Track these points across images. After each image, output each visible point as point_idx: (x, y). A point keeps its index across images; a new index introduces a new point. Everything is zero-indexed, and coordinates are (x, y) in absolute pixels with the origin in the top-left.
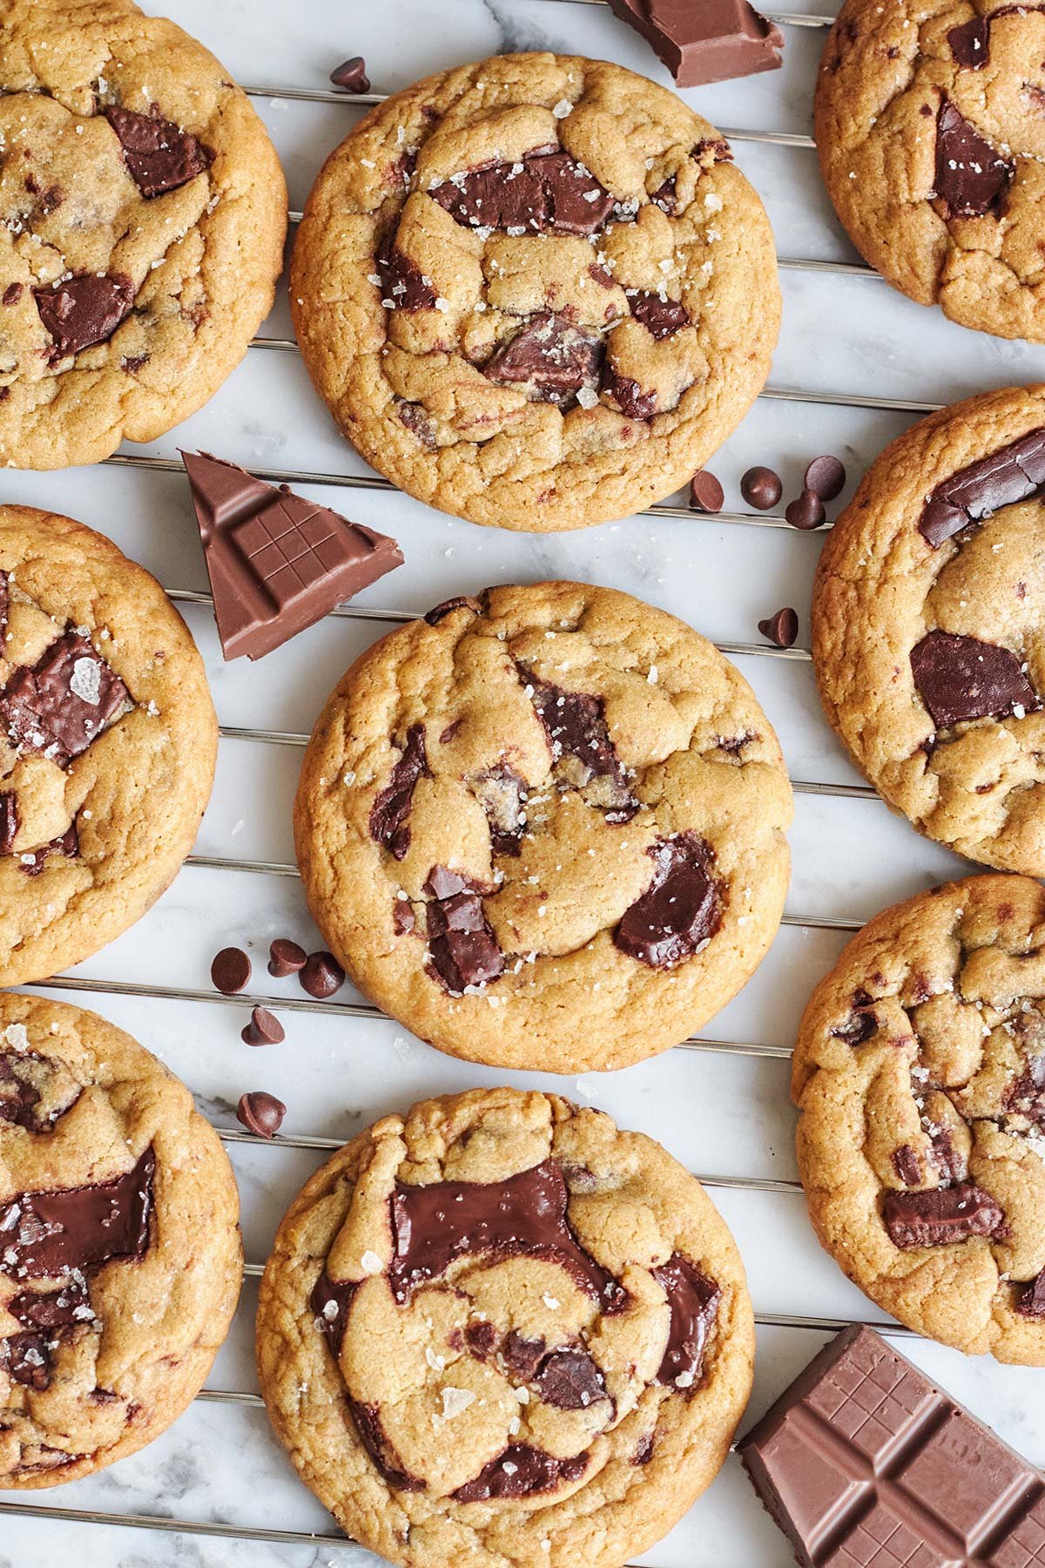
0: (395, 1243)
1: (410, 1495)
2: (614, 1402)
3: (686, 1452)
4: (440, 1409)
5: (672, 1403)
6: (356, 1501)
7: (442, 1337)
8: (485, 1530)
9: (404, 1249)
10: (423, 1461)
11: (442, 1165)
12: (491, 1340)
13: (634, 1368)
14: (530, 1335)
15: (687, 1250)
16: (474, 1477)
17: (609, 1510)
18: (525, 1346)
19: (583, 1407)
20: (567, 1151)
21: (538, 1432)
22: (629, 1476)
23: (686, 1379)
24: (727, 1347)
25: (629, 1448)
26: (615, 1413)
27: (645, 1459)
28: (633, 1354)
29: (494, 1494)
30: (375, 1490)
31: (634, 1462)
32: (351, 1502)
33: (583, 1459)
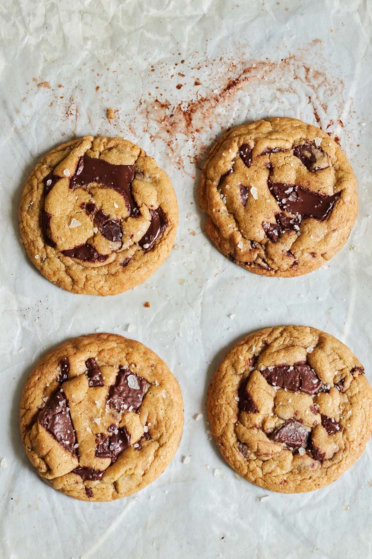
0: (76, 171)
1: (50, 248)
2: (122, 243)
3: (138, 268)
4: (69, 224)
5: (140, 252)
6: (33, 244)
7: (79, 203)
8: (68, 267)
9: (78, 173)
10: (58, 237)
11: (100, 154)
12: (93, 210)
13: (133, 236)
14: (106, 213)
15: (163, 208)
16: (71, 248)
17: (108, 276)
18: (103, 216)
19: (112, 241)
20: (139, 165)
21: (96, 242)
22: (118, 268)
23: (147, 246)
24: (163, 242)
25: (121, 260)
26: (121, 247)
27: (125, 265)
28: (133, 230)
29: (75, 257)
30: (40, 243)
31: (121, 264)
32: (32, 243)
33: (106, 257)
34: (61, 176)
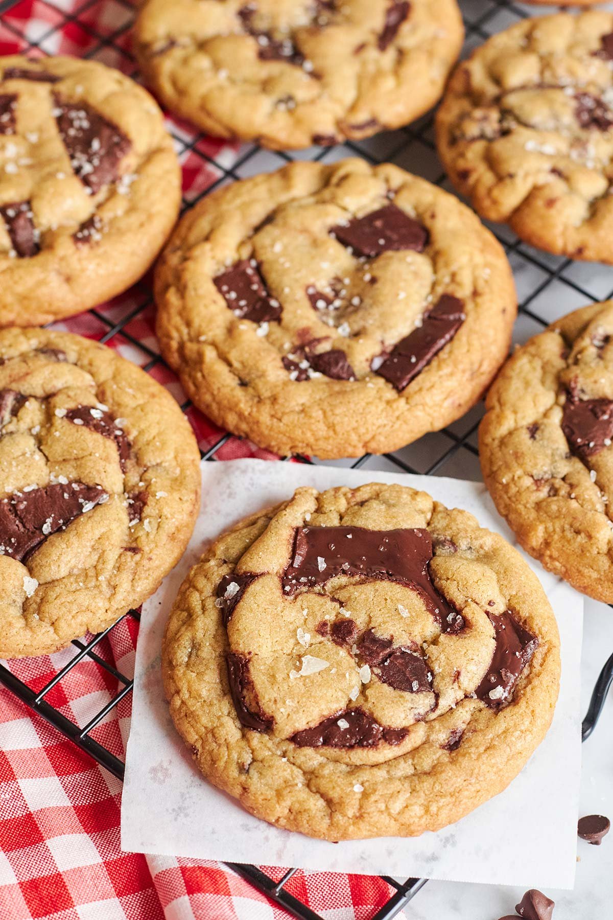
0: (293, 558)
1: (258, 735)
2: (437, 696)
3: (487, 749)
4: (298, 669)
5: (484, 712)
6: (214, 736)
7: (313, 624)
8: (312, 773)
9: (296, 565)
10: (275, 701)
11: (341, 518)
12: (350, 633)
13: (458, 674)
14: (382, 634)
15: (518, 608)
16: (313, 725)
17: (416, 778)
18: (375, 640)
19: (412, 692)
20: (439, 526)
21: (371, 699)
22: (438, 755)
23: (498, 693)
24: (536, 682)
25: (442, 736)
26: (437, 705)
27: (454, 746)
28: (459, 663)
29: (325, 743)
30: (231, 729)
31: (443, 747)
32: (210, 735)
33: (401, 734)
34: (258, 571)
